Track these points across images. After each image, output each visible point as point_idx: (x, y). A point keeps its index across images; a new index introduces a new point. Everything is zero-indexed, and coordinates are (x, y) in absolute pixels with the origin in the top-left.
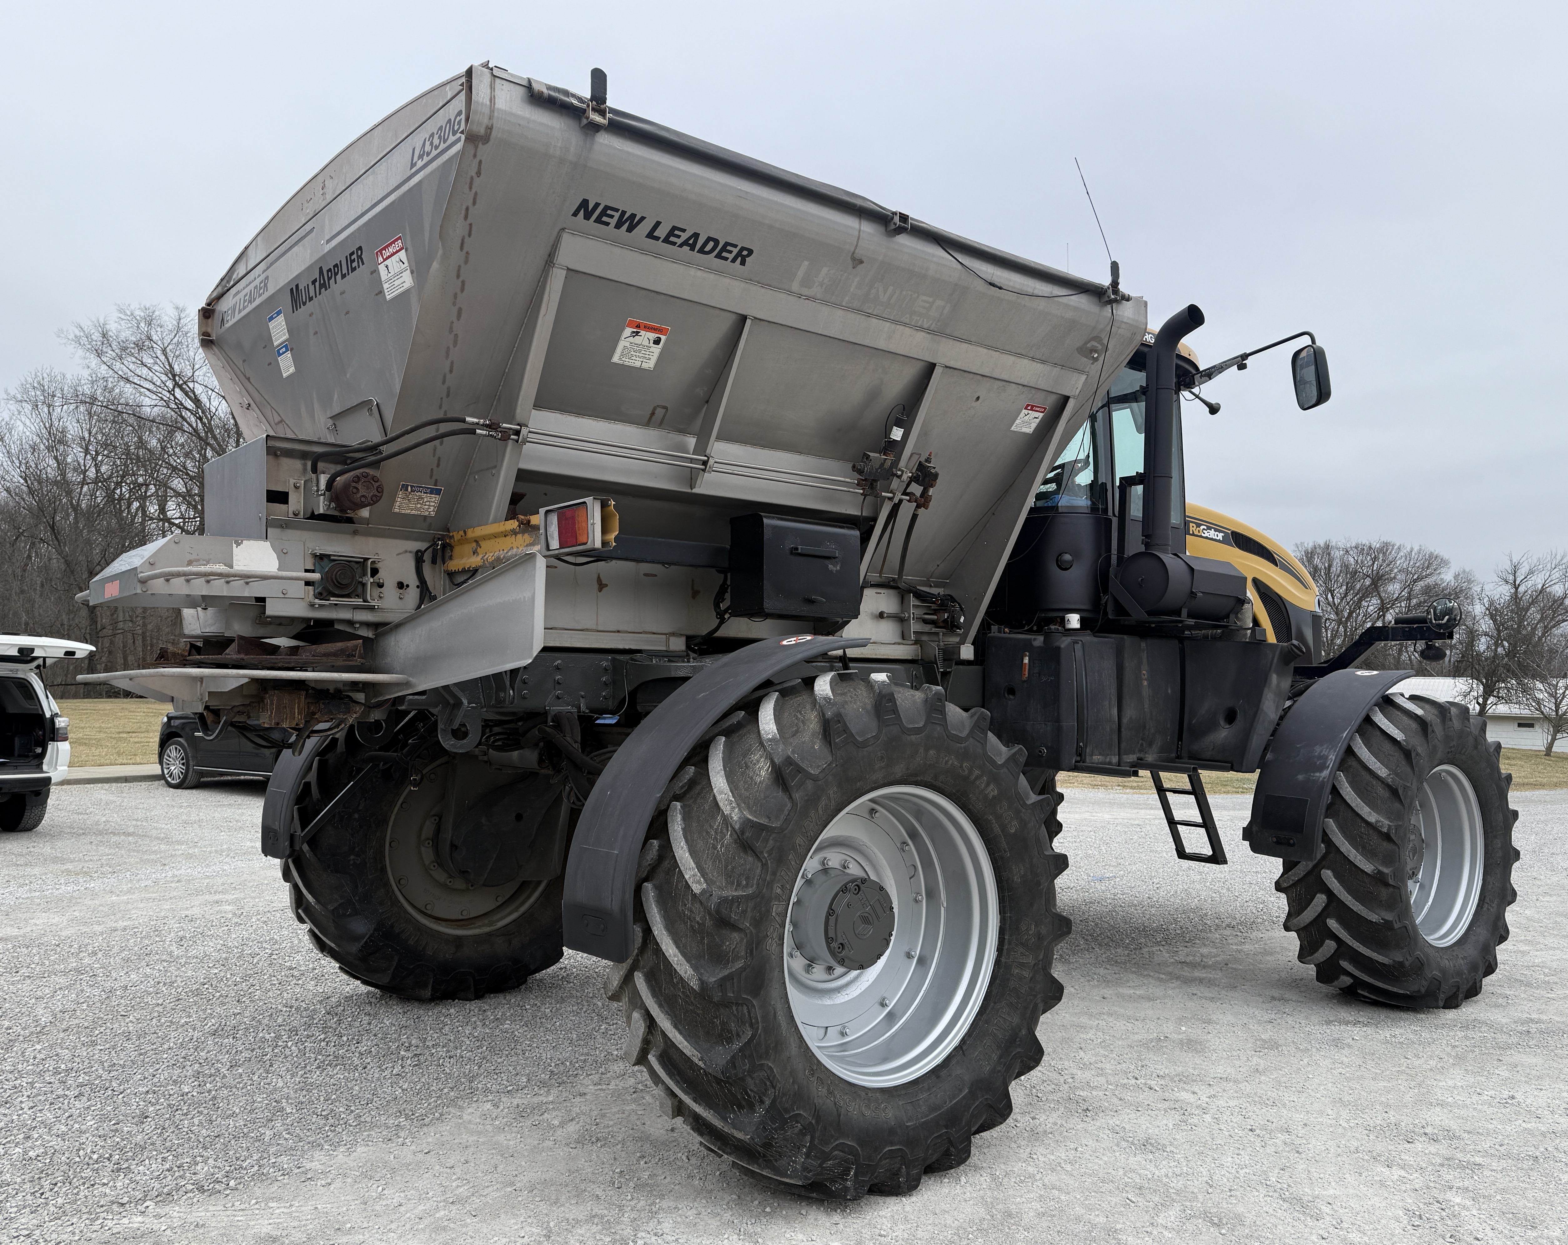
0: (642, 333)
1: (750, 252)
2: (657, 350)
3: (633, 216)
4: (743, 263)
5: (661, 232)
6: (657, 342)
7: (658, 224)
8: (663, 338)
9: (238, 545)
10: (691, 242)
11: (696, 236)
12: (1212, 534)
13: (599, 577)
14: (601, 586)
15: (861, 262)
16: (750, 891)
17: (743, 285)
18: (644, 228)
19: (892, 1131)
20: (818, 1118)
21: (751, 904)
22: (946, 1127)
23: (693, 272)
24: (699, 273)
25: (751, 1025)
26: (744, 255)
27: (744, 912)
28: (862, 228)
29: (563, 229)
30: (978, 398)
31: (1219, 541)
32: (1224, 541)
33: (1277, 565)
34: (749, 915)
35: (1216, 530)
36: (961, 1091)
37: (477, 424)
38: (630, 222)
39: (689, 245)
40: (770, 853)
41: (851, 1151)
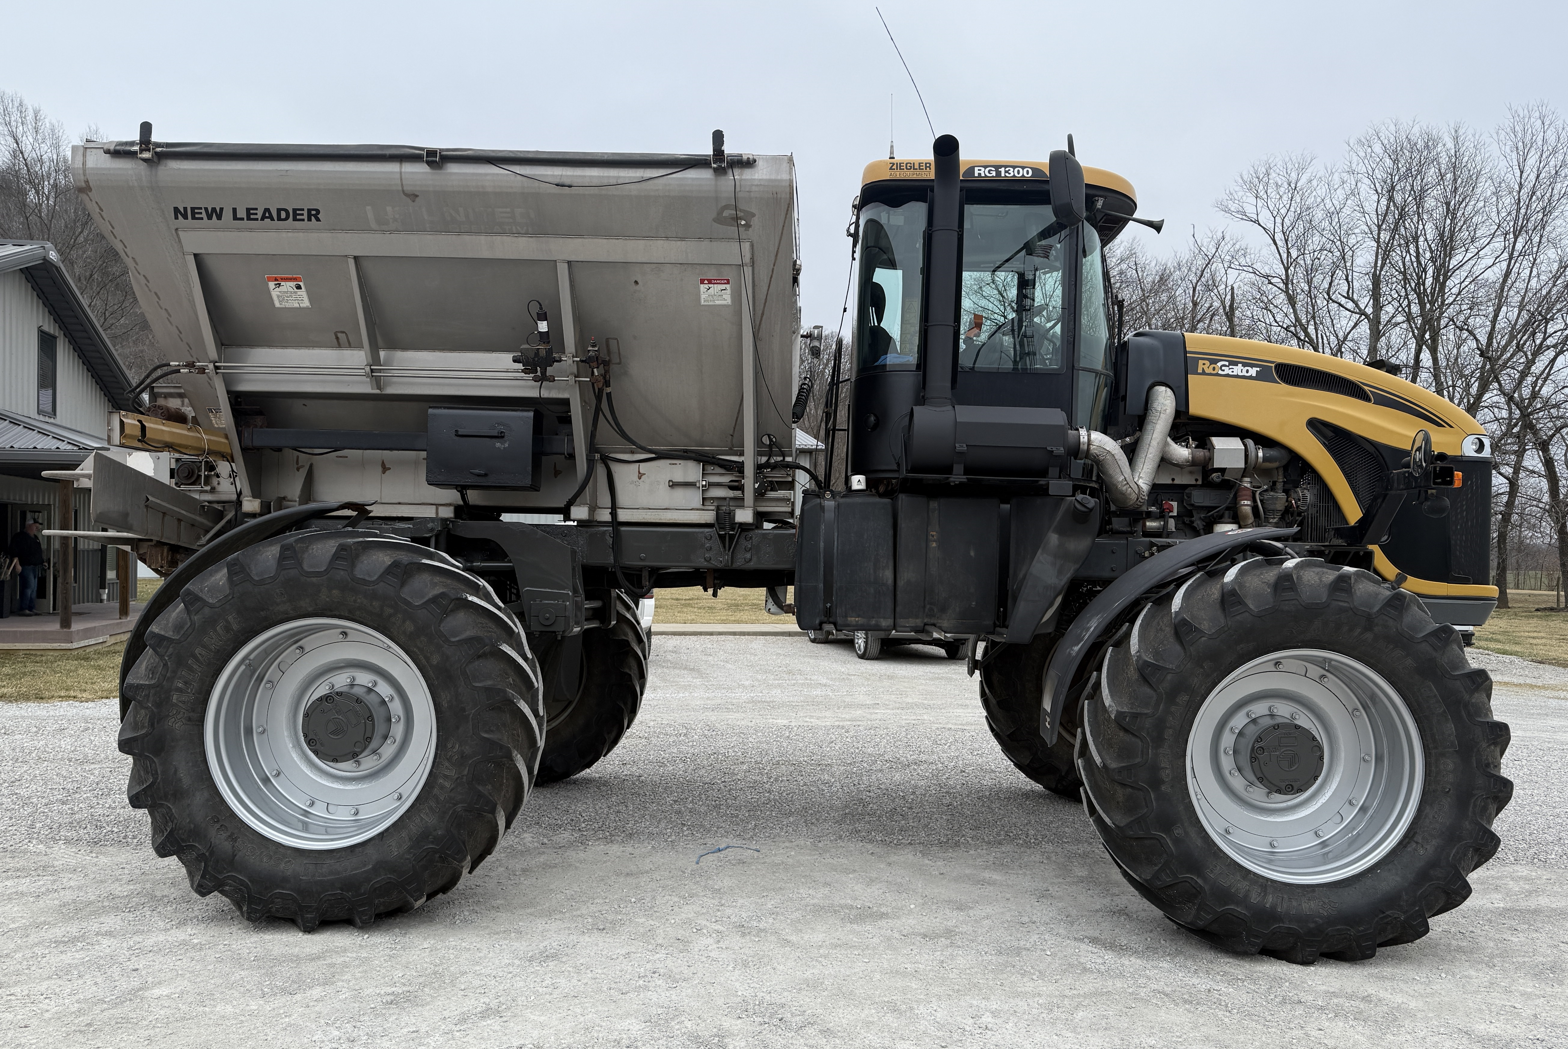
0: (282, 283)
1: (318, 212)
2: (303, 293)
3: (214, 209)
4: (318, 220)
5: (242, 213)
6: (299, 287)
7: (235, 210)
8: (301, 284)
9: (130, 455)
10: (267, 215)
11: (267, 210)
12: (1238, 370)
13: (383, 462)
14: (385, 469)
15: (417, 196)
16: (153, 682)
17: (330, 235)
18: (227, 215)
19: (285, 880)
20: (212, 853)
21: (152, 691)
22: (342, 889)
23: (284, 235)
24: (290, 234)
25: (152, 775)
26: (314, 214)
27: (148, 696)
28: (403, 170)
29: (177, 229)
30: (636, 282)
31: (1251, 378)
32: (1259, 377)
33: (1368, 400)
34: (151, 699)
35: (1244, 365)
36: (365, 865)
37: (179, 365)
38: (215, 213)
39: (267, 218)
40: (170, 656)
41: (242, 883)
